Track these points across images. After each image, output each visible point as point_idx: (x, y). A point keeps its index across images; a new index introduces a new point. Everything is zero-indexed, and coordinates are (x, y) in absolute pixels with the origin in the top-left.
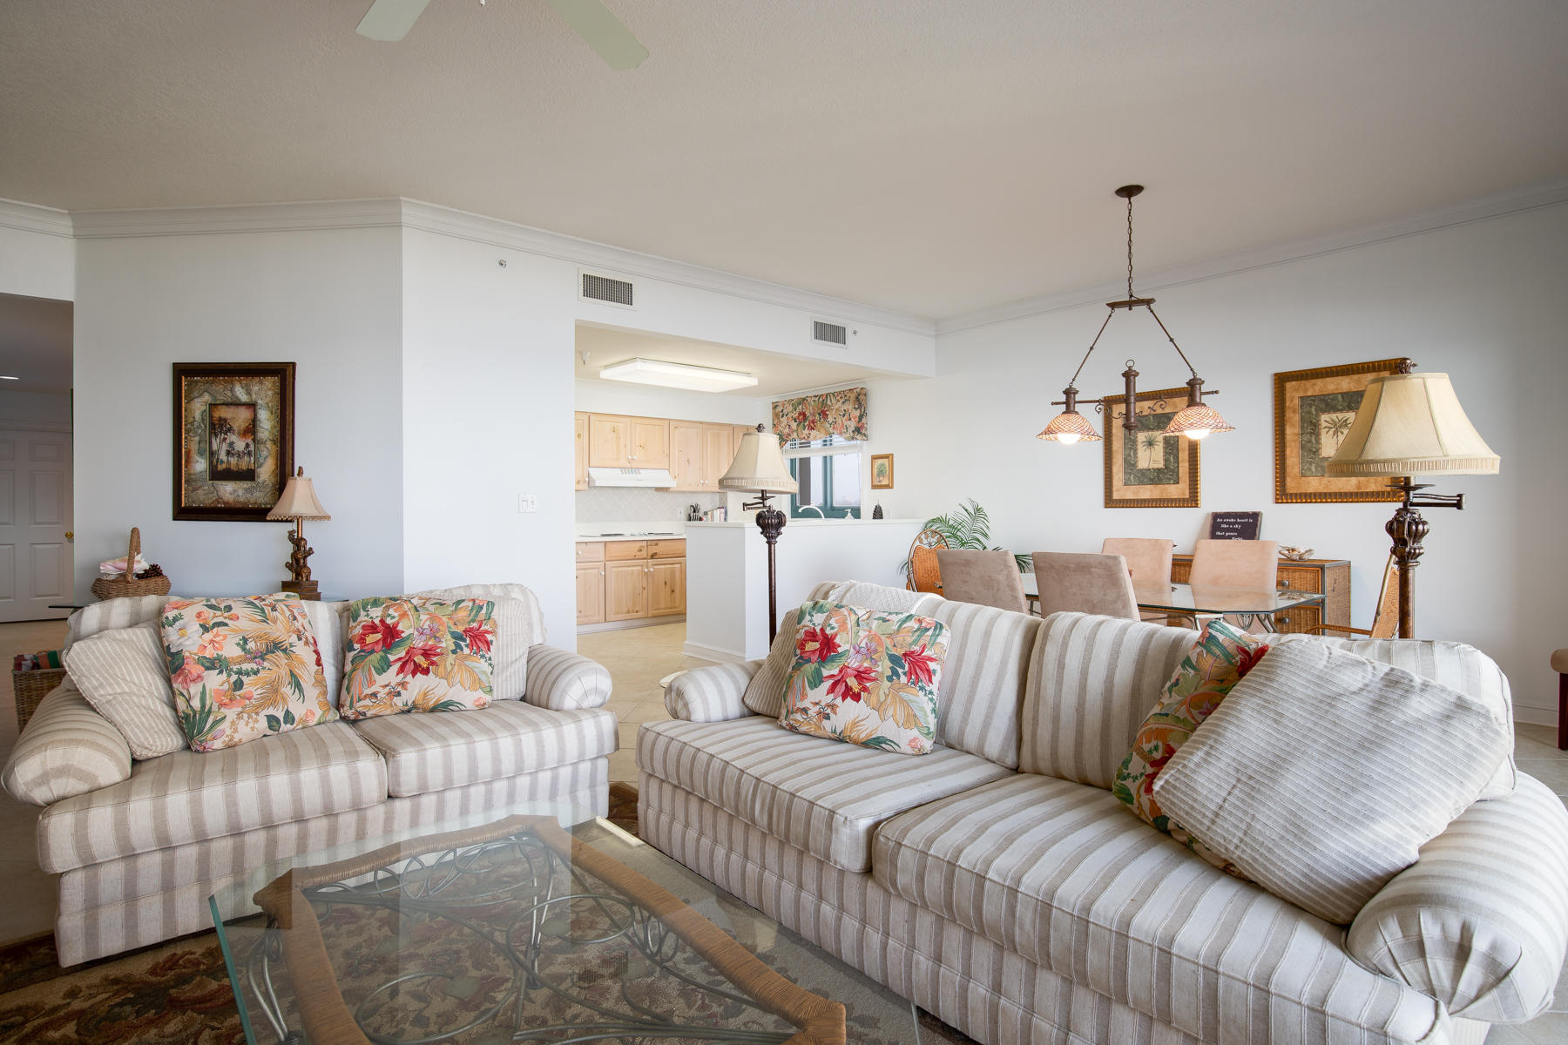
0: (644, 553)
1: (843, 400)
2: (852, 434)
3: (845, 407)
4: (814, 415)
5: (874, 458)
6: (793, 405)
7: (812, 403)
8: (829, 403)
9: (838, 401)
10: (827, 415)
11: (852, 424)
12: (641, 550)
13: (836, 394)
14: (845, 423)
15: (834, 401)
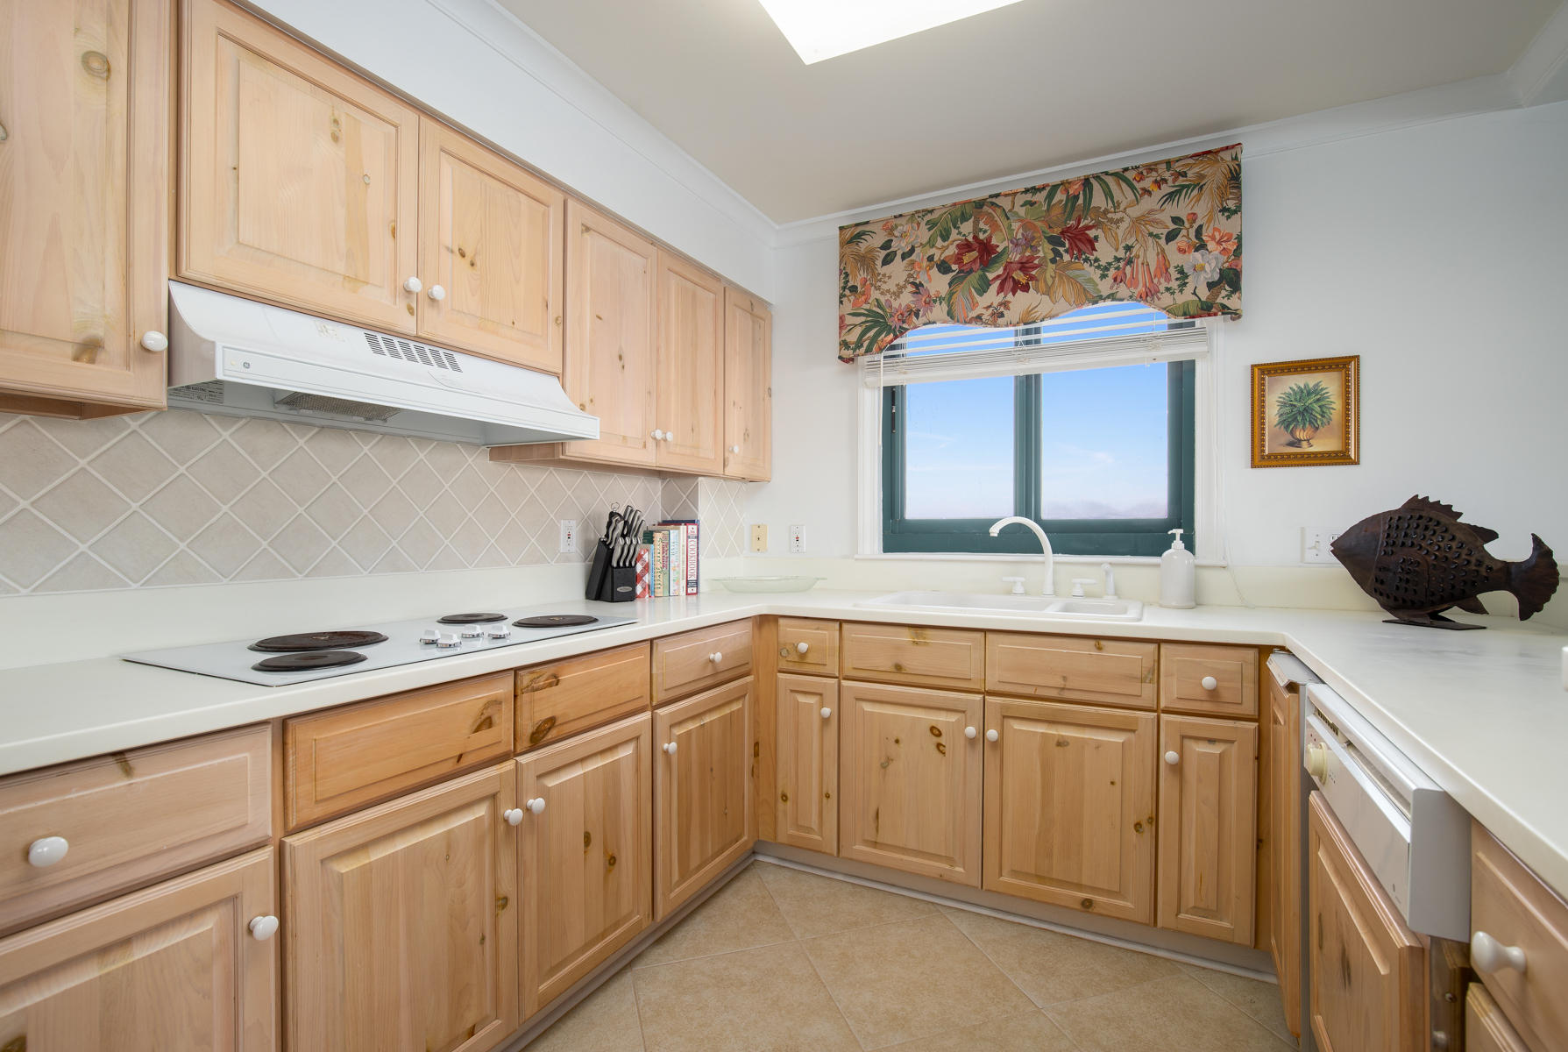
0: (502, 732)
1: (1166, 189)
2: (1204, 294)
3: (1181, 208)
4: (1029, 243)
5: (1264, 373)
6: (932, 225)
7: (1022, 211)
8: (1099, 200)
9: (1147, 192)
10: (1091, 243)
11: (1210, 263)
12: (487, 723)
13: (1130, 175)
14: (1175, 259)
15: (1123, 194)
